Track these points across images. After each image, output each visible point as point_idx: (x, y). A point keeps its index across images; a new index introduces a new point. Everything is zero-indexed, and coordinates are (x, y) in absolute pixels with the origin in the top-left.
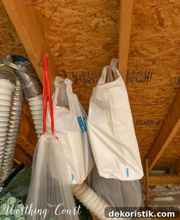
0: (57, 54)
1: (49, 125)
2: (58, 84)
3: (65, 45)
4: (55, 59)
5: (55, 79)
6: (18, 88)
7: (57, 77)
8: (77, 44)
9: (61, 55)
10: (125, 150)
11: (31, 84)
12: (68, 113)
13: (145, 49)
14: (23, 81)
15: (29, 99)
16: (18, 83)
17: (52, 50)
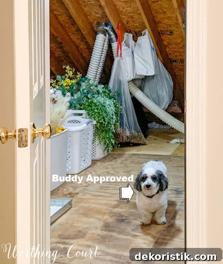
0: (126, 23)
1: (119, 54)
2: (126, 36)
3: (129, 19)
4: (125, 25)
5: (124, 34)
6: (107, 38)
7: (126, 33)
8: (134, 19)
9: (127, 23)
10: (148, 65)
11: (113, 36)
12: (128, 49)
13: (163, 21)
14: (110, 35)
15: (112, 44)
16: (107, 35)
17: (123, 21)
